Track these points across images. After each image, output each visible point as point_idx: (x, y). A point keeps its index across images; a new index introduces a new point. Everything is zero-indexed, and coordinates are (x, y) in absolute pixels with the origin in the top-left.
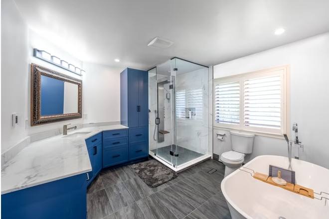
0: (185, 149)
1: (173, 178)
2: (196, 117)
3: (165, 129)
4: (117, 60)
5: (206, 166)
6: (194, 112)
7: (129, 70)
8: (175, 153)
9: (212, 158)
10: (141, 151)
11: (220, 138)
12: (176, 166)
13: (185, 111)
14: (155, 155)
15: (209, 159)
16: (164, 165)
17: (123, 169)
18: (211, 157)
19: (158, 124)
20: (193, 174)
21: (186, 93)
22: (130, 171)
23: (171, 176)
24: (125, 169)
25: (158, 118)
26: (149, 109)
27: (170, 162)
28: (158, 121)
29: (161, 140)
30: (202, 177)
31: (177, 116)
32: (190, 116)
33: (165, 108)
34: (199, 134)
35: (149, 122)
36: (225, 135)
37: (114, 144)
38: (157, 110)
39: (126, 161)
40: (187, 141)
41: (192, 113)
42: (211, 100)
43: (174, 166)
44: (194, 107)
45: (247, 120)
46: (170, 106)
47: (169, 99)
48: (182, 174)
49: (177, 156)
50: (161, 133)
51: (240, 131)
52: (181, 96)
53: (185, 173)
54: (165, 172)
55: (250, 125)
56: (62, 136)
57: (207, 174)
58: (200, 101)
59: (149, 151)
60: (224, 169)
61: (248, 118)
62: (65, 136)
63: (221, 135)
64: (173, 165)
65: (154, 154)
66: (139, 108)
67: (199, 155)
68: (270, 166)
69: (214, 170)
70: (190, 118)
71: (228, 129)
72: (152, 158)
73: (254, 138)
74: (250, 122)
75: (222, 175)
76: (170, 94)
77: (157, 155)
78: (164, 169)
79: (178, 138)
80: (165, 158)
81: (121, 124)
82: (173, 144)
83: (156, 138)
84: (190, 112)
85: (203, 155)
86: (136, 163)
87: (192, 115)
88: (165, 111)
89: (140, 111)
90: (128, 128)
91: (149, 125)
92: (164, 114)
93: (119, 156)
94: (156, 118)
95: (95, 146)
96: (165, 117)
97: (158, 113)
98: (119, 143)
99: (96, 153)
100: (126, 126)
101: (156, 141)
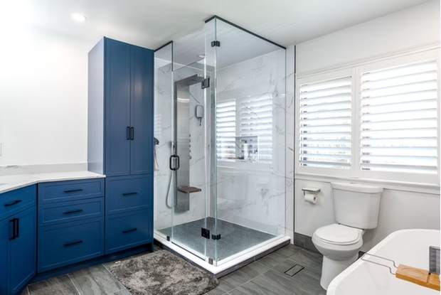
0: (234, 225)
1: (208, 289)
2: (258, 155)
3: (192, 184)
4: (78, 17)
5: (282, 259)
6: (253, 144)
7: (108, 42)
8: (214, 232)
9: (292, 242)
10: (135, 229)
11: (310, 197)
12: (214, 262)
13: (234, 145)
14: (168, 239)
15: (285, 245)
16: (186, 260)
17: (89, 273)
18: (290, 240)
19: (174, 169)
20: (253, 277)
21: (237, 106)
22: (108, 278)
23: (204, 284)
24: (94, 274)
25: (174, 156)
26: (156, 135)
27: (203, 252)
28: (176, 163)
29: (181, 208)
30: (274, 284)
31: (218, 155)
32: (246, 155)
33: (191, 138)
34: (264, 192)
35: (156, 167)
36: (319, 191)
37: (69, 213)
38: (172, 140)
39: (99, 253)
40: (239, 208)
41: (250, 147)
42: (290, 117)
43: (211, 262)
44: (254, 134)
45: (365, 158)
46: (202, 134)
47: (200, 119)
48: (228, 280)
49: (218, 237)
50: (183, 192)
51: (353, 181)
52: (226, 112)
53: (236, 277)
54: (190, 276)
55: (373, 169)
57: (284, 276)
58: (267, 121)
59: (155, 231)
60: (320, 263)
61: (368, 154)
63: (311, 192)
64: (207, 259)
65: (166, 237)
66: (130, 133)
67: (264, 237)
68: (430, 248)
69: (297, 268)
70: (246, 158)
71: (327, 180)
72: (161, 246)
73: (382, 196)
74: (371, 162)
75: (316, 277)
76: (203, 107)
77: (172, 239)
78: (188, 270)
79: (219, 201)
80: (191, 246)
81: (89, 170)
82: (208, 215)
83: (171, 202)
84: (246, 145)
85: (273, 236)
86: (121, 259)
87: (250, 152)
88: (191, 143)
89: (133, 139)
90: (105, 176)
91: (155, 173)
92: (190, 151)
93: (81, 242)
94: (172, 156)
95: (16, 217)
96: (191, 158)
97: (175, 147)
98: (81, 211)
99: (18, 236)
100: (99, 174)
101: (170, 210)
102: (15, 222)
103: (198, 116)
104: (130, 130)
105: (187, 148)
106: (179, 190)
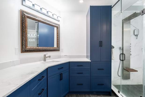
10: (103, 84)
19: (122, 60)
25: (122, 54)
26: (112, 44)
28: (123, 57)
29: (126, 77)
35: (113, 58)
37: (78, 73)
38: (121, 46)
47: (137, 36)
56: (43, 62)
59: (112, 85)
62: (44, 62)
65: (117, 90)
66: (101, 44)
77: (121, 93)
81: (87, 58)
83: (120, 74)
88: (131, 48)
89: (102, 46)
90: (90, 61)
91: (112, 61)
92: (131, 52)
93: (82, 84)
94: (121, 54)
95: (62, 73)
96: (131, 55)
97: (123, 49)
98: (82, 73)
99: (62, 79)
100: (88, 60)
101: (120, 78)
102: (61, 75)
103: (135, 34)
104: (101, 43)
105: (129, 50)
106: (125, 69)
